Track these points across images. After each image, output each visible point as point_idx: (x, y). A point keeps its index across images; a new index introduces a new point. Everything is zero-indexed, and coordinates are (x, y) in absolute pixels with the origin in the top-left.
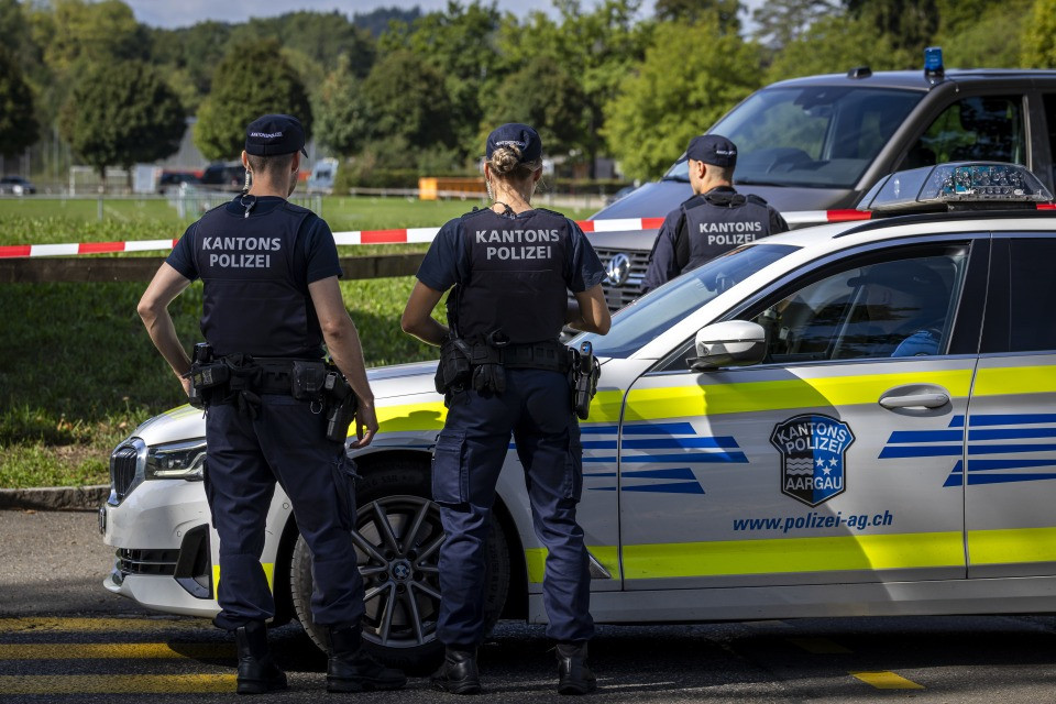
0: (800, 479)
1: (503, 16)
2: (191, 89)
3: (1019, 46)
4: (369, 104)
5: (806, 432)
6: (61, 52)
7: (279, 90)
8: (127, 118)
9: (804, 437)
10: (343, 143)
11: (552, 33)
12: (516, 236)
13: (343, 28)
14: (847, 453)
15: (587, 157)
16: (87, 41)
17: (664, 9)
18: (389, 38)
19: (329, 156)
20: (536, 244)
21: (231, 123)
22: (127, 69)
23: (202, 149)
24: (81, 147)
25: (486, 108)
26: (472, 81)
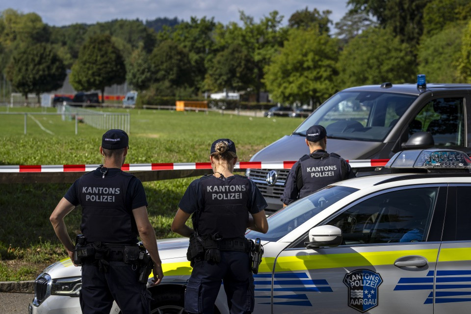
0: (357, 300)
1: (217, 24)
2: (69, 56)
3: (461, 42)
4: (153, 65)
5: (360, 278)
6: (7, 37)
7: (111, 58)
8: (38, 71)
9: (359, 280)
10: (140, 84)
11: (240, 33)
12: (226, 188)
13: (141, 28)
14: (379, 288)
15: (256, 92)
16: (20, 33)
17: (293, 22)
18: (162, 34)
19: (133, 90)
20: (235, 192)
21: (88, 73)
22: (38, 48)
23: (73, 85)
24: (16, 84)
25: (208, 68)
26: (201, 55)
